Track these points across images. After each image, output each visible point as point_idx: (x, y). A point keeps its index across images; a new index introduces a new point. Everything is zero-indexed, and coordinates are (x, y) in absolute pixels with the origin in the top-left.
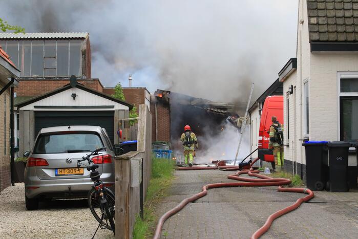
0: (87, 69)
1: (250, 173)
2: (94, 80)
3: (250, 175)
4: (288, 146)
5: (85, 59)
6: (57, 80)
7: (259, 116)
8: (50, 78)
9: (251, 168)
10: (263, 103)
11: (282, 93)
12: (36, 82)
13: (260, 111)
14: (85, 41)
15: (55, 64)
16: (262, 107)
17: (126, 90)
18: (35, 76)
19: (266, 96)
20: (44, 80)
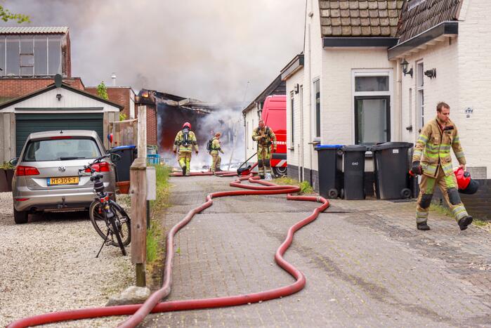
0: (67, 67)
1: (251, 179)
2: (75, 79)
3: (251, 182)
4: (292, 150)
5: (65, 55)
6: (35, 79)
7: (257, 117)
8: (27, 77)
9: (251, 174)
10: (262, 104)
11: (284, 93)
12: (12, 81)
13: (258, 112)
14: (65, 36)
15: (32, 61)
16: (262, 108)
17: (110, 90)
18: (10, 74)
19: (265, 96)
20: (21, 79)
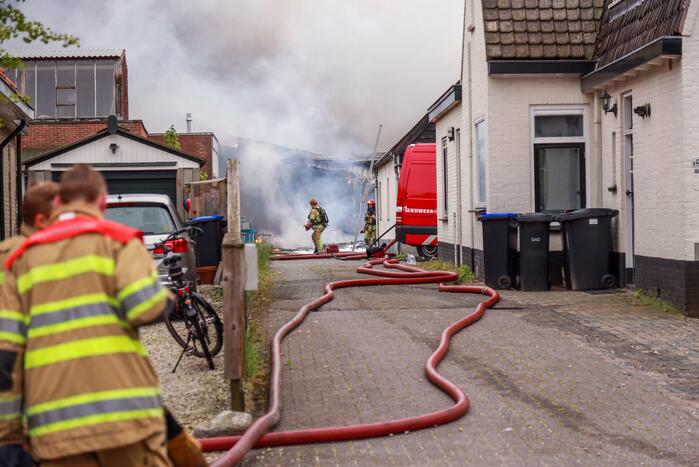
0: (123, 105)
1: (386, 262)
2: (135, 122)
3: (386, 267)
4: (445, 221)
5: (120, 90)
6: (77, 123)
7: (394, 175)
8: (66, 120)
9: (386, 256)
10: (402, 156)
11: (433, 140)
12: (45, 127)
13: (396, 168)
14: (119, 62)
15: (73, 97)
16: (401, 162)
17: (182, 137)
18: (43, 117)
19: (406, 144)
20: (56, 123)
